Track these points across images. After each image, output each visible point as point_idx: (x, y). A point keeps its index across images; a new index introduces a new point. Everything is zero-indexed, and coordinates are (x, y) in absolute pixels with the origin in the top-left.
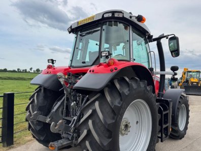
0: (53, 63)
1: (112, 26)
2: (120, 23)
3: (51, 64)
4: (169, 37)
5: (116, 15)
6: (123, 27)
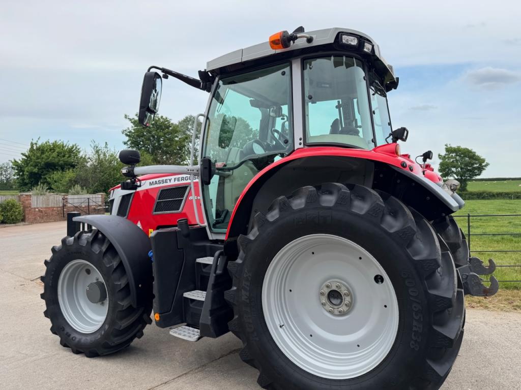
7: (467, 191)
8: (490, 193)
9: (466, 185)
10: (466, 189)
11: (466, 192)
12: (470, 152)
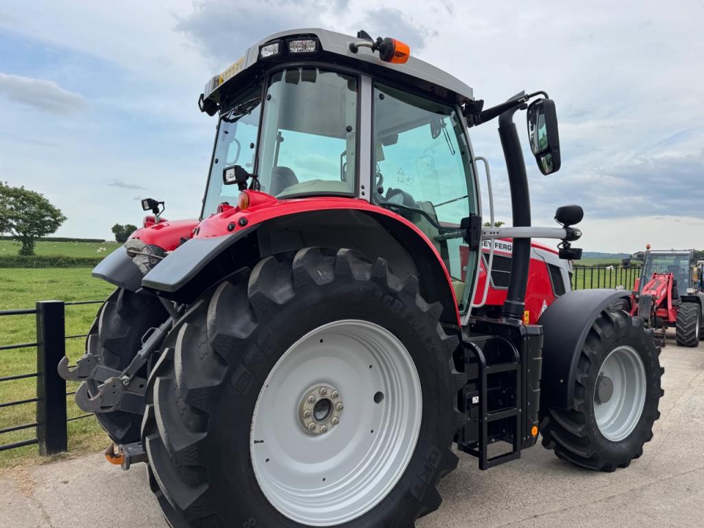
0: (156, 211)
1: (296, 82)
2: (323, 70)
3: (150, 213)
4: (529, 103)
5: (296, 47)
6: (343, 82)
7: (35, 254)
8: (68, 258)
9: (31, 247)
10: (32, 252)
11: (34, 256)
12: (39, 198)
